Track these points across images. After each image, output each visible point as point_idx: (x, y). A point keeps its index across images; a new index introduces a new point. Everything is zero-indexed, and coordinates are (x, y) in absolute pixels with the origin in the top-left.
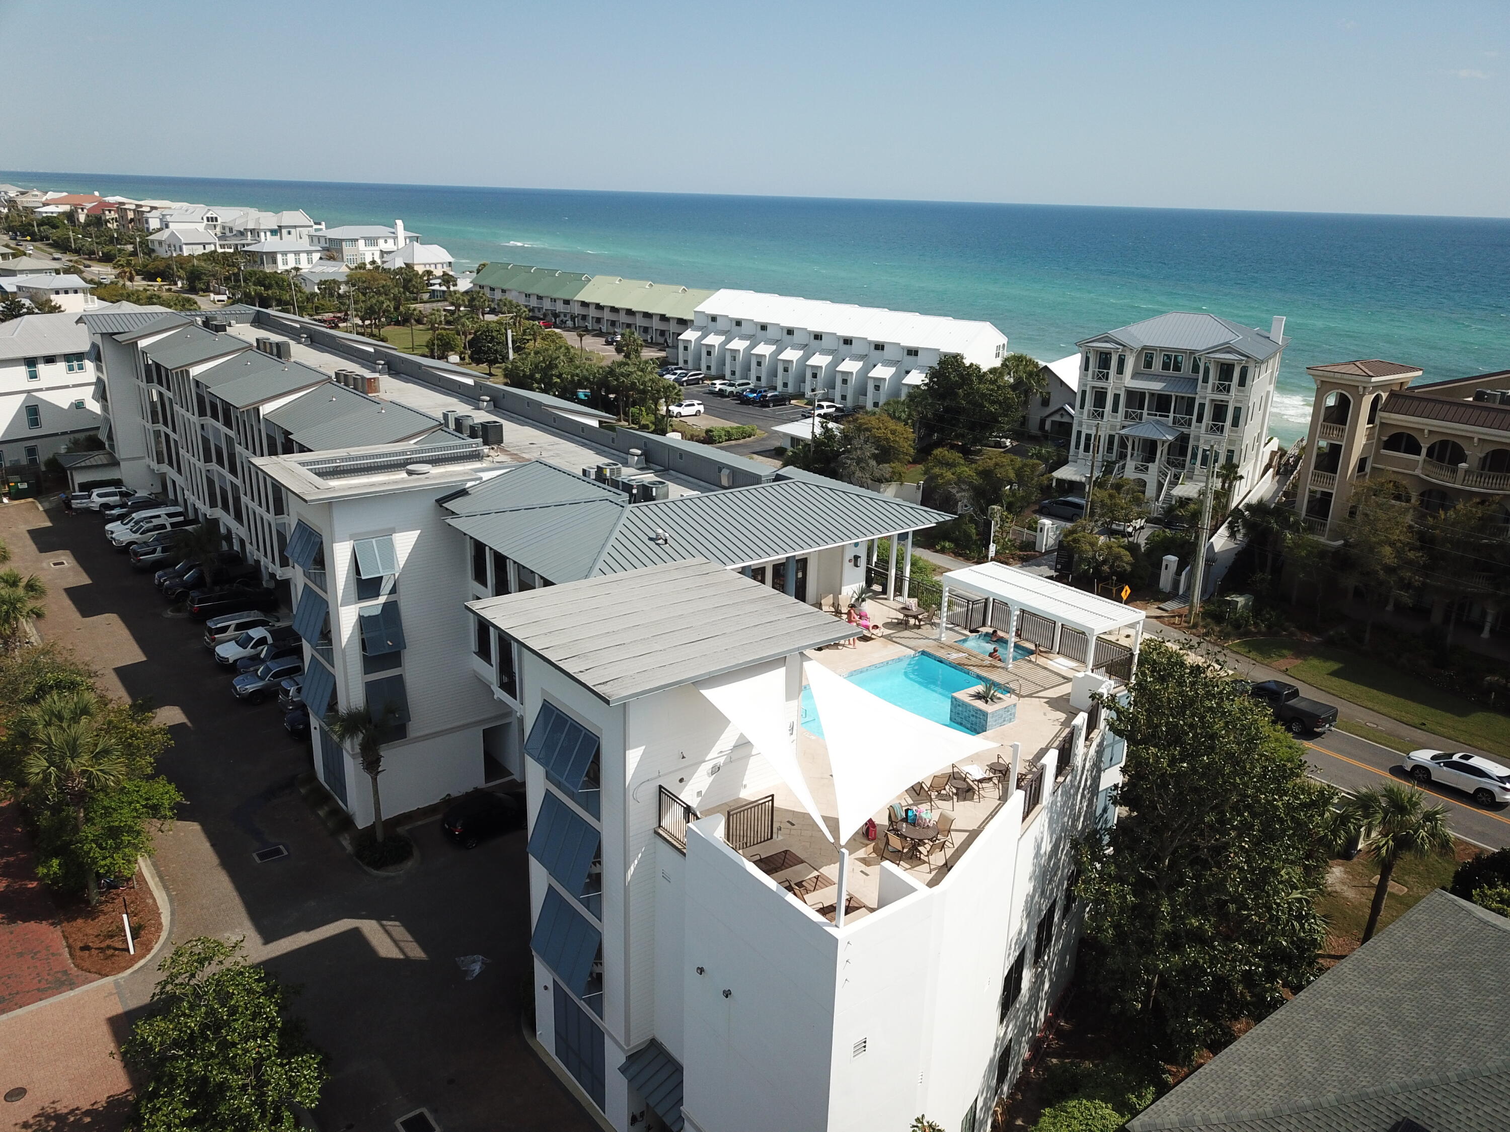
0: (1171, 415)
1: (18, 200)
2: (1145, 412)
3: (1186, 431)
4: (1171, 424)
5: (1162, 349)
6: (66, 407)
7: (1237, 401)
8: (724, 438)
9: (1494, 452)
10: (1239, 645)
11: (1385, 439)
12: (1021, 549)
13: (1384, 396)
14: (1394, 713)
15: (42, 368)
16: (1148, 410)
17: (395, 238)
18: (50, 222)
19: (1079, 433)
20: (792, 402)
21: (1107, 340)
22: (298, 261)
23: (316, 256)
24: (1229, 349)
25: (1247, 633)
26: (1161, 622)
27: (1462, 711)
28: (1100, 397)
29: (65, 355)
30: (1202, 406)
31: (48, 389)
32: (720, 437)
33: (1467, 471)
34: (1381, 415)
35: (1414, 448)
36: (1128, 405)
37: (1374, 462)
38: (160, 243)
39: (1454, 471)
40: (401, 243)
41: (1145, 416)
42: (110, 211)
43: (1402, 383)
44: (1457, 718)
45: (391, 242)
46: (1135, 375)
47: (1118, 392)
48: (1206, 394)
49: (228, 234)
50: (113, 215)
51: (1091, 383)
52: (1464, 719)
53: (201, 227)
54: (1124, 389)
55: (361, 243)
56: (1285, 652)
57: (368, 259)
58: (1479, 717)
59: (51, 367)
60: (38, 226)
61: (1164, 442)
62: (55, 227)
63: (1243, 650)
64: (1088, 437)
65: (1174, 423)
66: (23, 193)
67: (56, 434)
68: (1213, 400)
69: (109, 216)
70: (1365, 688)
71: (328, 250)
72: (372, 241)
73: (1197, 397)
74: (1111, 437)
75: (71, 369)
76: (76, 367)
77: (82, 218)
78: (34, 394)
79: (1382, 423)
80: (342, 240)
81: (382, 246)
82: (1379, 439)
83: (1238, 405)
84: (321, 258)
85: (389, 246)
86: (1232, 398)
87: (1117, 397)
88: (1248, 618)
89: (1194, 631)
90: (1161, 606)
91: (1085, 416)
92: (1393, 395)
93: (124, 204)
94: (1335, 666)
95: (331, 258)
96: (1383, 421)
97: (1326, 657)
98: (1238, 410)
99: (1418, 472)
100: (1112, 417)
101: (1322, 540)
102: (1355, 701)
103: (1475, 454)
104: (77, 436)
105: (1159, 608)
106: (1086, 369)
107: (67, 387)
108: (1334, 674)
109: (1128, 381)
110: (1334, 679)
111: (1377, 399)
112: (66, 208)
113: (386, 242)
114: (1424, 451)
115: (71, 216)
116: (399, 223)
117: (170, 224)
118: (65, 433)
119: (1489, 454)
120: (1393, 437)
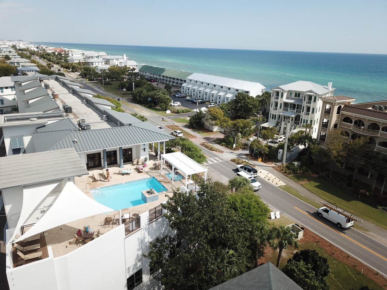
0: (296, 109)
1: (45, 49)
2: (289, 108)
3: (300, 114)
4: (296, 112)
5: (294, 91)
6: (11, 100)
7: (313, 106)
8: (182, 112)
9: (374, 123)
10: (292, 176)
11: (343, 118)
12: (243, 146)
13: (342, 106)
14: (328, 200)
15: (4, 90)
16: (290, 108)
17: (123, 59)
18: (48, 54)
19: (271, 114)
20: (206, 103)
21: (279, 88)
22: (99, 64)
23: (103, 63)
24: (311, 91)
25: (296, 173)
26: (274, 169)
27: (348, 200)
28: (277, 104)
29: (11, 87)
30: (304, 107)
31: (6, 95)
32: (181, 112)
33: (363, 129)
34: (342, 112)
35: (351, 122)
36: (284, 107)
37: (340, 125)
38: (70, 59)
39: (360, 129)
40: (125, 60)
41: (289, 109)
42: (63, 52)
43: (349, 102)
44: (346, 202)
45: (122, 60)
46: (287, 98)
47: (281, 103)
48: (305, 104)
49: (86, 58)
50: (64, 53)
51: (274, 100)
52: (348, 202)
53: (80, 56)
54: (283, 102)
55: (115, 60)
56: (305, 179)
57: (116, 64)
58: (354, 202)
59: (7, 90)
60: (46, 55)
61: (292, 117)
62: (49, 56)
63: (292, 178)
65: (297, 112)
66: (46, 48)
67: (8, 107)
68: (306, 106)
69: (63, 53)
70: (323, 191)
71: (106, 62)
72: (117, 59)
73: (302, 104)
74: (280, 115)
75: (12, 90)
76: (14, 90)
77: (56, 53)
78: (3, 96)
79: (342, 114)
80: (110, 59)
81: (120, 61)
82: (341, 118)
83: (313, 107)
84: (105, 64)
85: (122, 61)
86: (312, 105)
88: (297, 169)
89: (282, 172)
90: (276, 164)
91: (273, 109)
92: (345, 106)
93: (65, 50)
94: (317, 184)
95: (107, 64)
96: (342, 113)
97: (316, 181)
98: (313, 109)
99: (351, 128)
100: (280, 110)
101: (323, 147)
102: (318, 195)
103: (367, 124)
104: (13, 107)
105: (275, 164)
106: (273, 96)
107: (11, 95)
108: (316, 187)
109: (285, 100)
110: (315, 188)
111: (340, 107)
112: (53, 51)
113: (121, 60)
114: (353, 123)
115: (54, 53)
116: (125, 55)
117: (73, 55)
118: (11, 106)
119: (372, 123)
120: (345, 118)
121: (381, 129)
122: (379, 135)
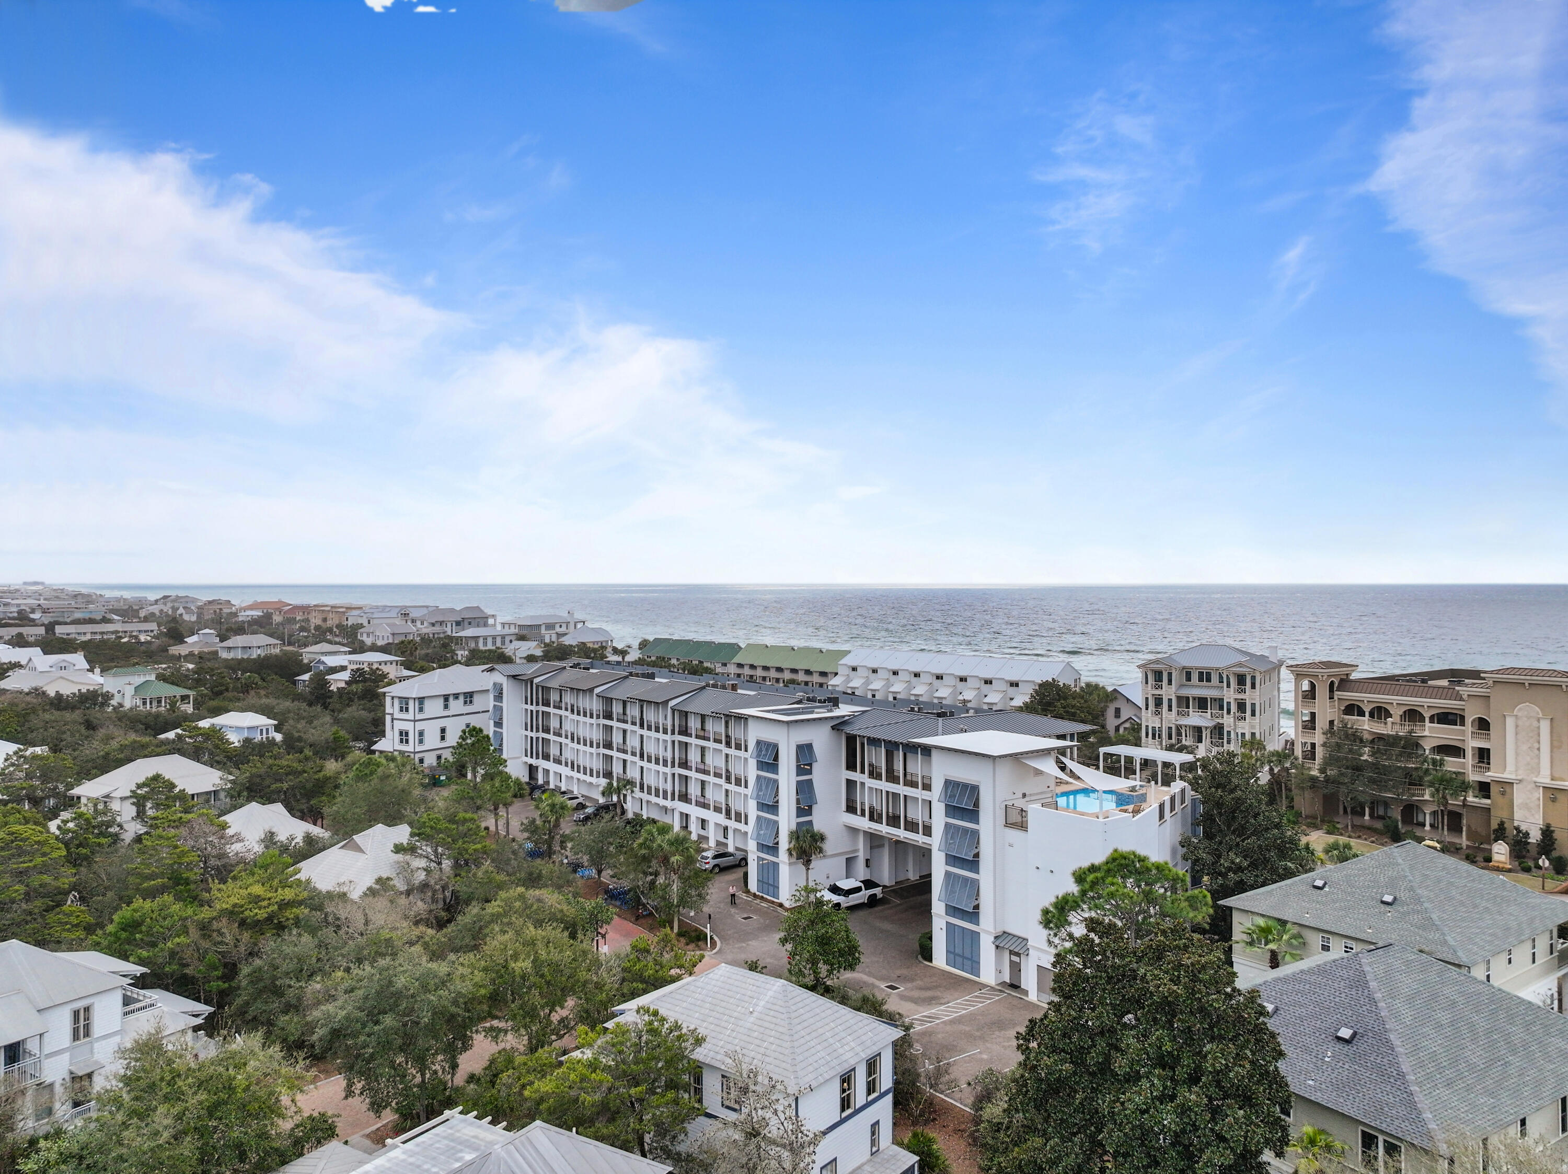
0: (1209, 710)
2: (1191, 709)
3: (1221, 721)
4: (1209, 717)
5: (1196, 668)
7: (1252, 699)
9: (1409, 710)
11: (1344, 708)
16: (1193, 708)
17: (568, 624)
19: (1147, 726)
21: (1158, 662)
23: (508, 639)
24: (1241, 665)
28: (1158, 702)
30: (1229, 703)
31: (453, 716)
33: (1393, 723)
34: (1337, 694)
35: (1361, 713)
36: (1179, 706)
37: (1340, 722)
38: (369, 633)
39: (1386, 723)
40: (572, 627)
41: (1191, 712)
45: (564, 626)
46: (1181, 686)
47: (1170, 697)
48: (1230, 696)
51: (1152, 692)
54: (1174, 695)
55: (543, 627)
61: (1206, 728)
64: (1154, 728)
65: (1212, 716)
68: (1236, 699)
72: (551, 626)
73: (1225, 698)
74: (1170, 728)
79: (1339, 698)
81: (558, 629)
82: (1340, 708)
83: (1253, 701)
84: (512, 640)
85: (563, 629)
86: (1248, 697)
87: (1170, 700)
91: (1150, 715)
92: (1342, 681)
95: (522, 639)
98: (1253, 705)
99: (1365, 727)
100: (1169, 714)
101: (1314, 774)
103: (1396, 713)
106: (1147, 683)
109: (1176, 690)
111: (1332, 683)
112: (262, 612)
113: (561, 626)
114: (1367, 714)
117: (372, 620)
119: (1405, 712)
120: (1347, 707)
121: (1427, 720)
122: (1426, 733)
